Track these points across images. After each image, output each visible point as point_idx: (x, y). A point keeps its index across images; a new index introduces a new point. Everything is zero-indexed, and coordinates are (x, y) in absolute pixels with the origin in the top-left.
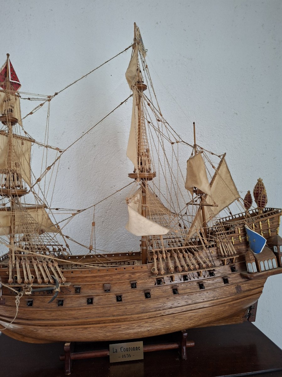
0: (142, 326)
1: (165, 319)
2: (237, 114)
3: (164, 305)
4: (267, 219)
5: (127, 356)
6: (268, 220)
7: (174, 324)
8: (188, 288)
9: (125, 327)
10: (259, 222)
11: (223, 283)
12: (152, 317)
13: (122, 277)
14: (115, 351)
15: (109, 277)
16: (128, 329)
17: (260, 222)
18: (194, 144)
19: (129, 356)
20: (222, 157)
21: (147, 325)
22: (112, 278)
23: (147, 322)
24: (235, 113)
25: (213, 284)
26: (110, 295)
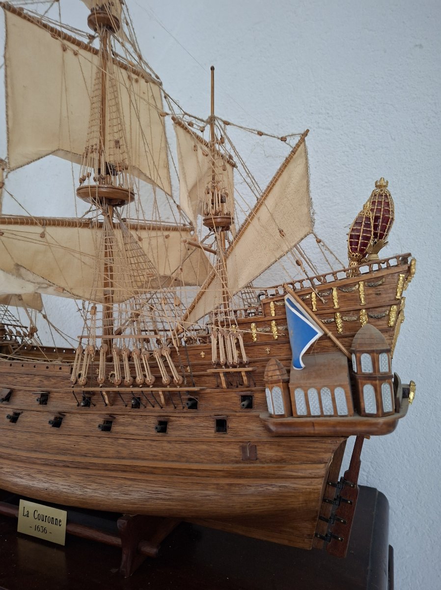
0: (34, 477)
1: (71, 476)
2: (421, 46)
3: (76, 447)
4: (358, 283)
5: (41, 530)
6: (362, 285)
7: (88, 490)
8: (134, 425)
9: (8, 470)
10: (331, 289)
11: (213, 431)
12: (50, 464)
13: (29, 381)
14: (26, 513)
15: (12, 378)
16: (12, 474)
17: (335, 289)
18: (210, 115)
19: (45, 531)
20: (293, 141)
21: (40, 476)
22: (16, 380)
23: (40, 472)
24: (416, 46)
25: (189, 427)
26: (7, 409)
